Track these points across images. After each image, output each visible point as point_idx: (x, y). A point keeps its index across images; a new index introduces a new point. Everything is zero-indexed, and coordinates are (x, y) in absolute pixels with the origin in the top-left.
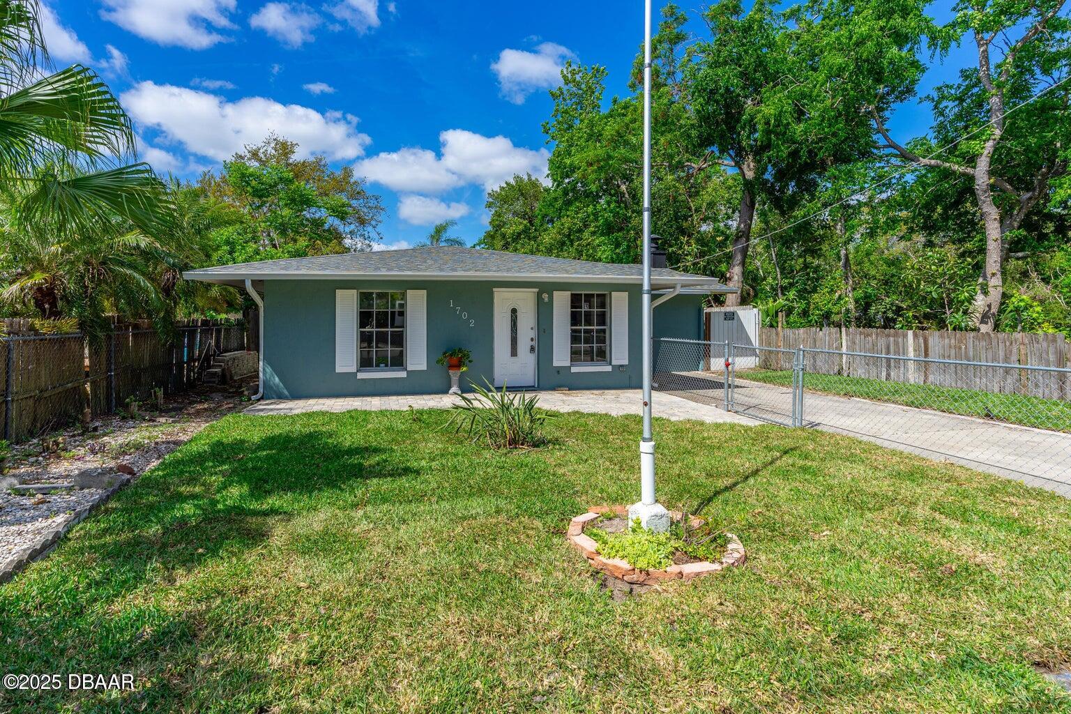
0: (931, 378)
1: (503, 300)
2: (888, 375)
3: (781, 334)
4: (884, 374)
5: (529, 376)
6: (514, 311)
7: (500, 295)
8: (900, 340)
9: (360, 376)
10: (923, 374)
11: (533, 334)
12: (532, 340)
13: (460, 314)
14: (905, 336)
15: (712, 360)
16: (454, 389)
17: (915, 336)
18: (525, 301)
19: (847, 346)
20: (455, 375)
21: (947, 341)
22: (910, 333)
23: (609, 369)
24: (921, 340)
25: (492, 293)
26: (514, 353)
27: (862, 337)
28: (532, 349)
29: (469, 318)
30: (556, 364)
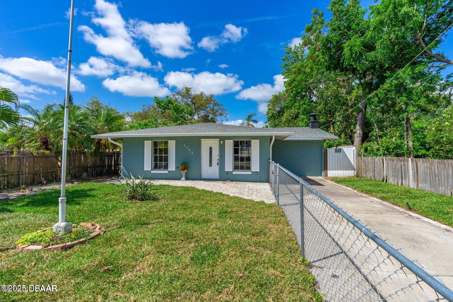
0: (420, 186)
1: (205, 145)
2: (402, 184)
3: (363, 159)
4: (400, 182)
5: (217, 175)
6: (211, 148)
7: (204, 142)
8: (406, 163)
9: (152, 172)
10: (416, 183)
11: (218, 158)
12: (218, 160)
13: (188, 149)
14: (408, 161)
15: (329, 172)
16: (183, 178)
17: (412, 161)
18: (215, 144)
19: (386, 166)
20: (184, 173)
21: (426, 164)
22: (410, 159)
23: (250, 173)
24: (415, 164)
25: (200, 141)
26: (211, 165)
27: (391, 161)
28: (218, 164)
29: (191, 151)
30: (226, 170)
